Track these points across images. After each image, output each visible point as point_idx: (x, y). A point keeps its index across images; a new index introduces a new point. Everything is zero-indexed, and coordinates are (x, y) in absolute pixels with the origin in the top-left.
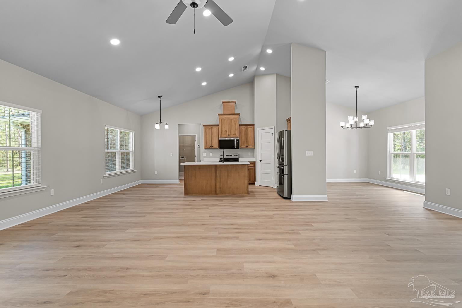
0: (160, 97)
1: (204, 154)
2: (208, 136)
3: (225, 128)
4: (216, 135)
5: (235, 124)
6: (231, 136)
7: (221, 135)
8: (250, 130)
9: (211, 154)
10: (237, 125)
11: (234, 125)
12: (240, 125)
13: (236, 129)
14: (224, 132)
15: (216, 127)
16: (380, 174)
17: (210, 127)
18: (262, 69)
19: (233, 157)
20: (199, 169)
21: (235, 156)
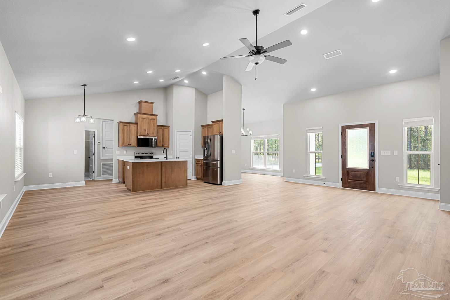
0: (84, 85)
1: (118, 152)
2: (125, 134)
3: (144, 126)
4: (134, 133)
5: (154, 124)
6: (150, 135)
7: (140, 133)
8: (166, 130)
9: (125, 152)
10: (155, 126)
11: (152, 125)
12: (158, 126)
13: (154, 129)
14: (143, 131)
15: (134, 125)
16: (246, 165)
17: (128, 125)
18: (186, 81)
19: (148, 155)
20: (147, 166)
21: (150, 154)
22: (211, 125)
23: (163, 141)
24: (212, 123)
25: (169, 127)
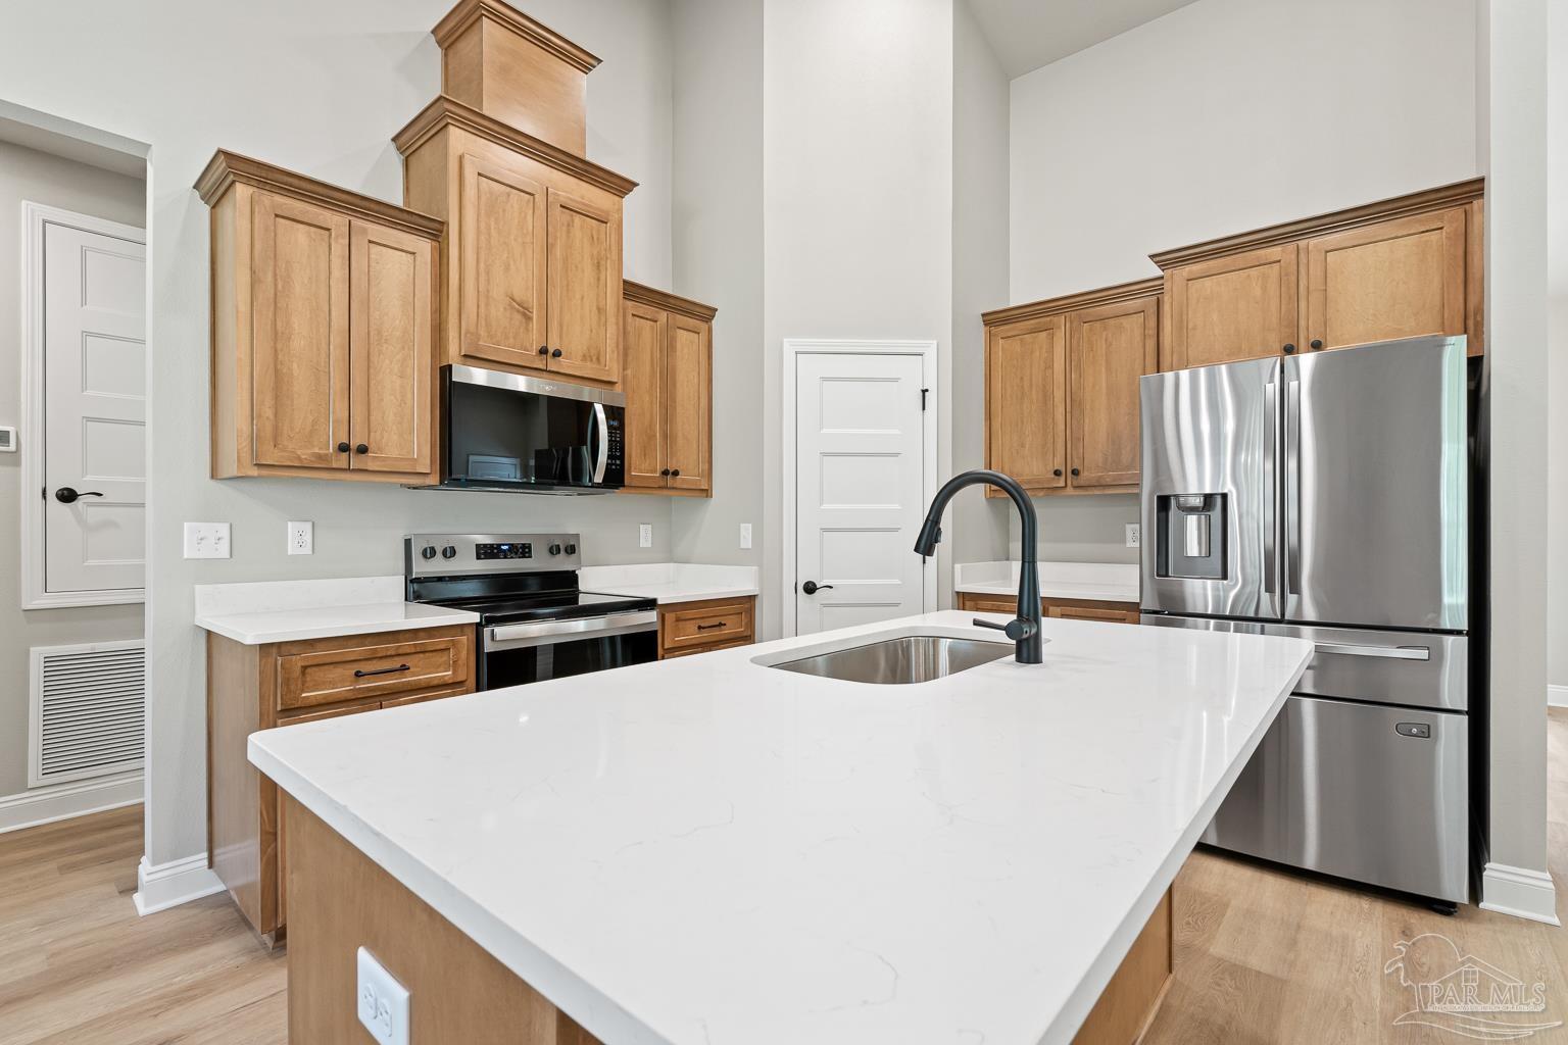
1: (203, 540)
3: (506, 267)
5: (598, 268)
7: (471, 337)
8: (687, 344)
9: (297, 538)
11: (587, 269)
13: (600, 314)
14: (499, 312)
15: (403, 237)
17: (336, 220)
19: (534, 562)
21: (554, 550)
22: (1152, 289)
23: (665, 436)
24: (1158, 272)
25: (707, 314)
